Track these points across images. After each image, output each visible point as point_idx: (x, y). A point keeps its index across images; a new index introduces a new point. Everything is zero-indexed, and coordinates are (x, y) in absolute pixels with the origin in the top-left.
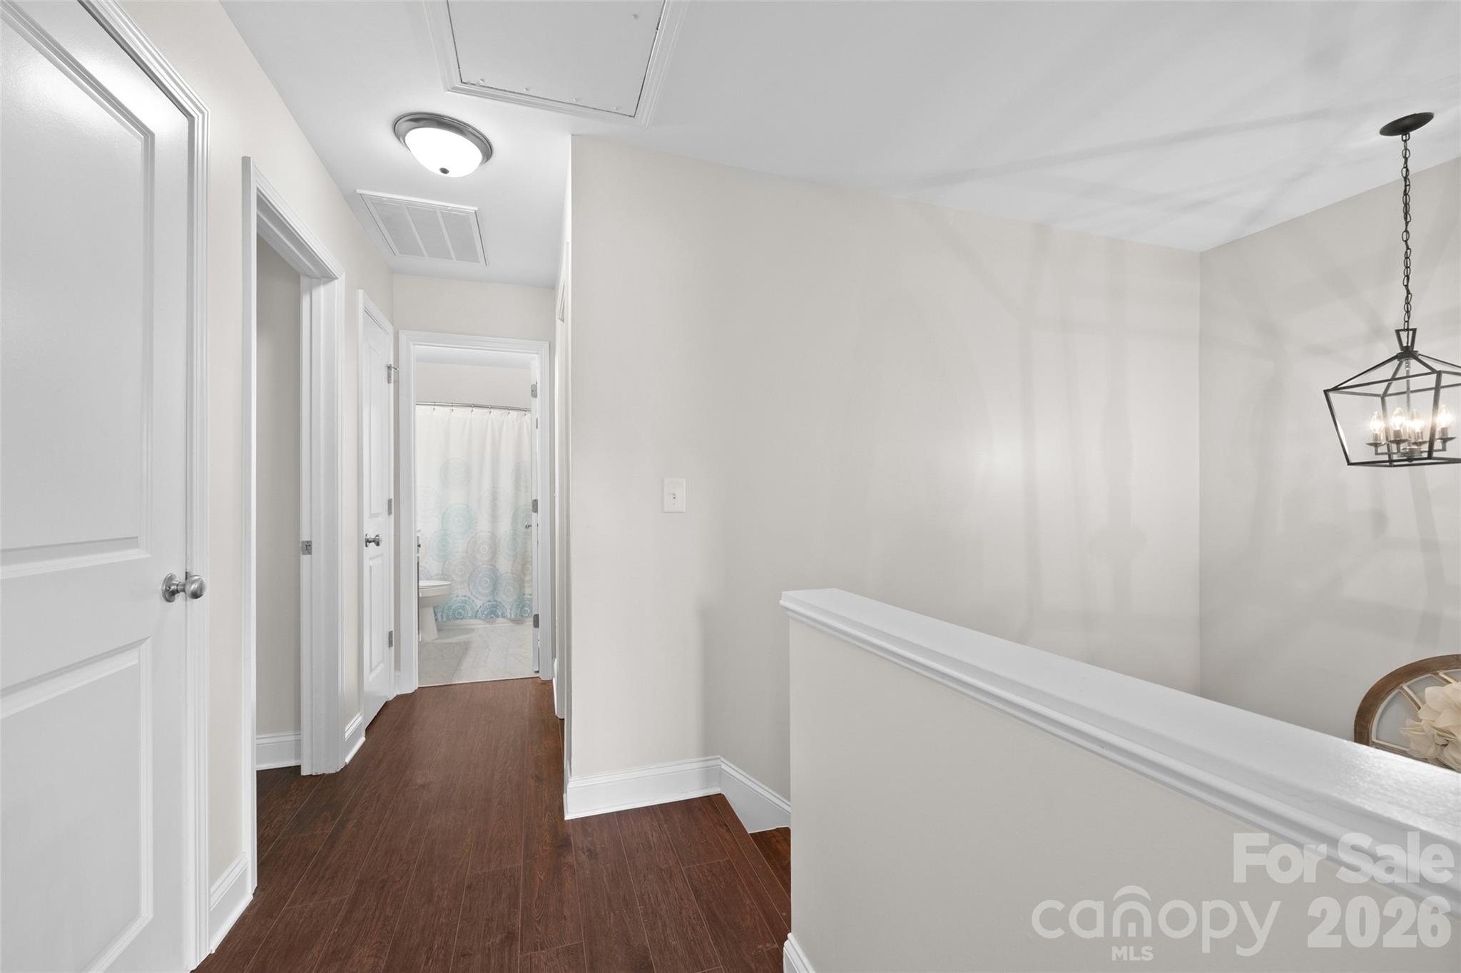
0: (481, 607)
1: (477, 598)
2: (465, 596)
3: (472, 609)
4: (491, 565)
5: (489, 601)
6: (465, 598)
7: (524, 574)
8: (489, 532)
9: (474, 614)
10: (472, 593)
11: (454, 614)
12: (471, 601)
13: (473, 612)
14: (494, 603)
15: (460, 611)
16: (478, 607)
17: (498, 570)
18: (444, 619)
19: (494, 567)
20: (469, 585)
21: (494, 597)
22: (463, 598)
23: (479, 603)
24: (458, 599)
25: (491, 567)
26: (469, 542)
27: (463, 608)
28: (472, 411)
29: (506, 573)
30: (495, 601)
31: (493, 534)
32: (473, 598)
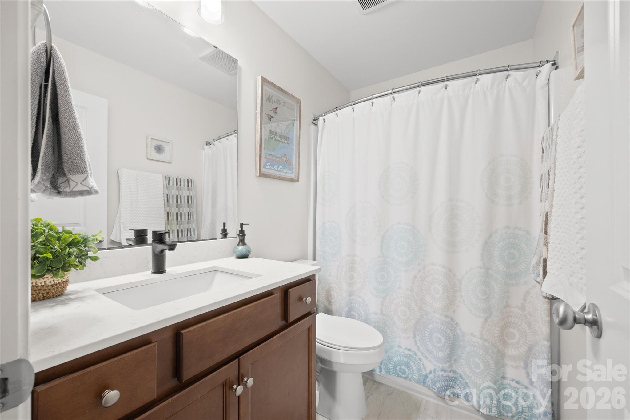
0: (431, 372)
1: (426, 357)
2: (409, 350)
3: (419, 370)
4: (446, 316)
5: (443, 370)
6: (410, 353)
7: (505, 344)
8: (443, 267)
9: (422, 378)
10: (418, 348)
11: (395, 368)
12: (417, 358)
13: (420, 376)
14: (451, 374)
15: (403, 367)
16: (428, 372)
17: (457, 324)
18: (383, 372)
19: (452, 320)
20: (414, 336)
21: (451, 366)
22: (407, 352)
23: (430, 367)
24: (401, 350)
25: (447, 320)
26: (415, 277)
27: (407, 365)
28: (420, 92)
29: (472, 334)
30: (454, 372)
31: (450, 270)
32: (419, 354)
